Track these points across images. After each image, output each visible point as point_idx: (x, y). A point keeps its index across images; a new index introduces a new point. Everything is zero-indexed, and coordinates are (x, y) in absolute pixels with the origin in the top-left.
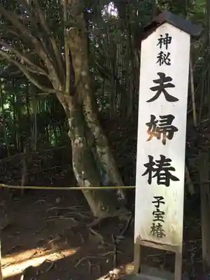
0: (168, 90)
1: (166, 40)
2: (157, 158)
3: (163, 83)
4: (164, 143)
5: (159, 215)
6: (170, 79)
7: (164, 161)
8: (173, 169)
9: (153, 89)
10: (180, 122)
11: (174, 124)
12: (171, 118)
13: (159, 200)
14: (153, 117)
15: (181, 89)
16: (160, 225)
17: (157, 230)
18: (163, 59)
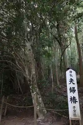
0: (73, 82)
1: (71, 72)
2: (72, 97)
3: (71, 80)
4: (74, 93)
5: (75, 111)
6: (73, 80)
7: (74, 97)
8: (76, 99)
9: (70, 81)
10: (76, 89)
11: (75, 89)
12: (74, 88)
13: (74, 107)
14: (70, 87)
15: (75, 82)
16: (75, 114)
17: (75, 115)
18: (71, 75)
